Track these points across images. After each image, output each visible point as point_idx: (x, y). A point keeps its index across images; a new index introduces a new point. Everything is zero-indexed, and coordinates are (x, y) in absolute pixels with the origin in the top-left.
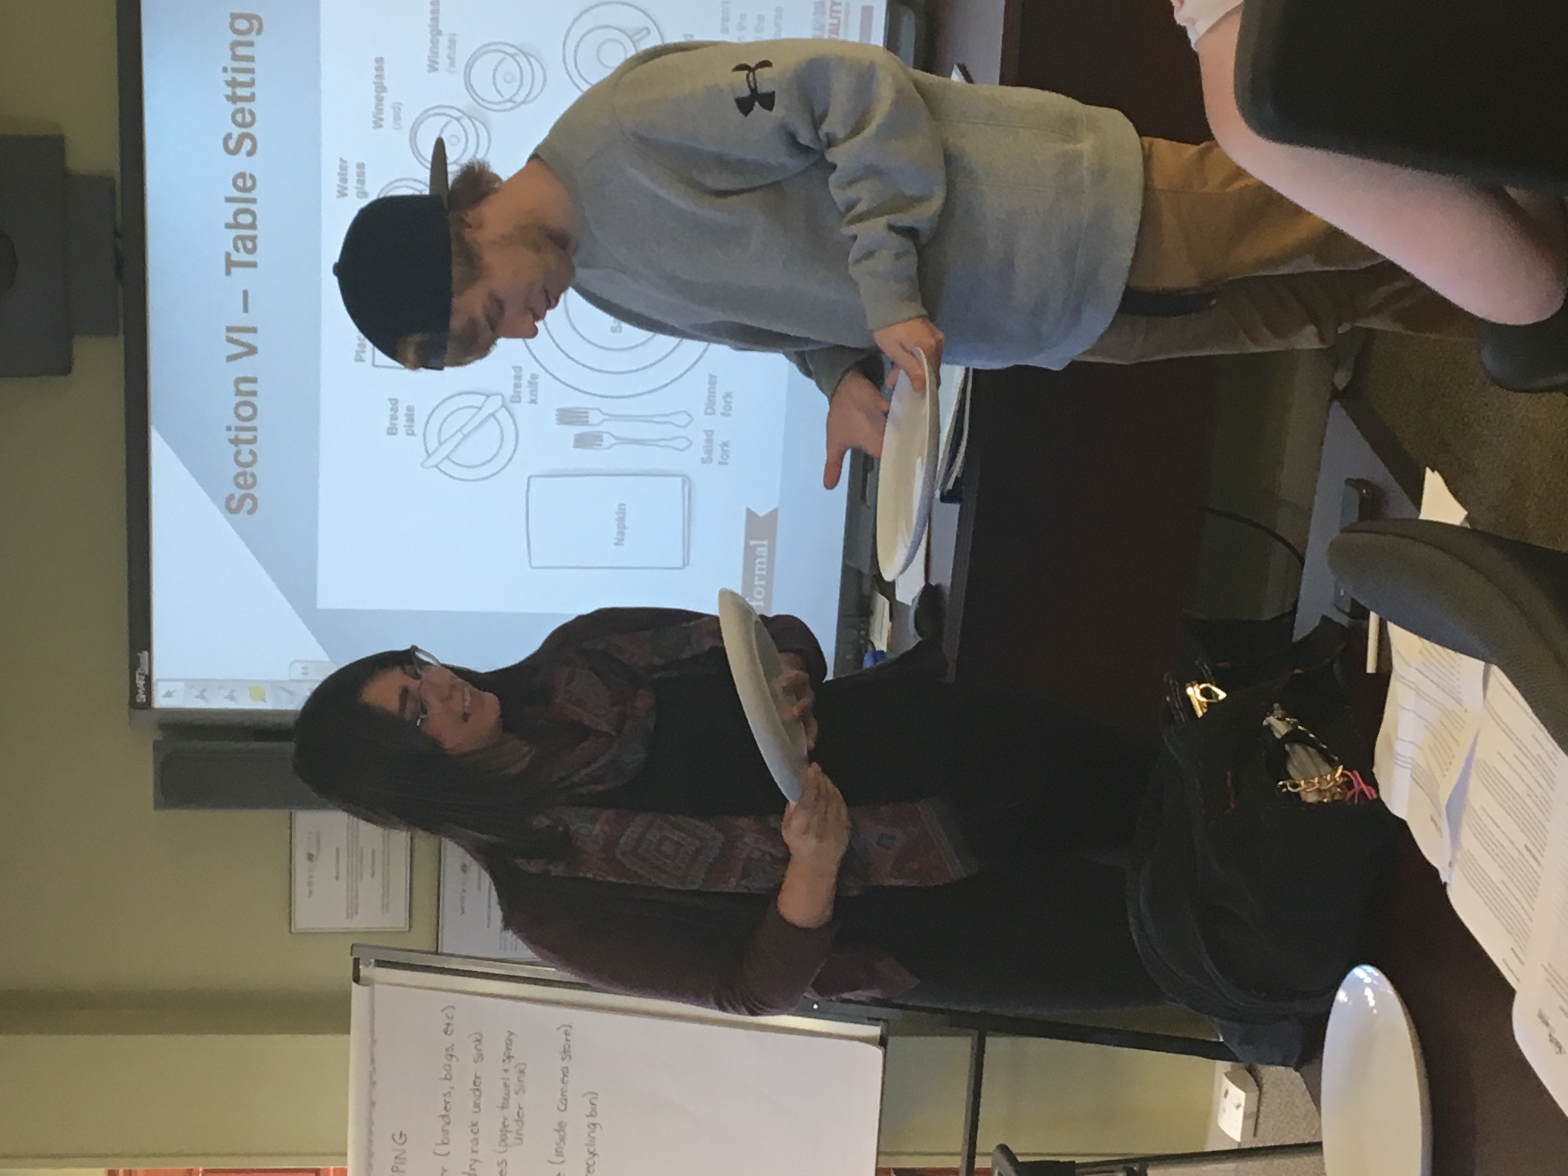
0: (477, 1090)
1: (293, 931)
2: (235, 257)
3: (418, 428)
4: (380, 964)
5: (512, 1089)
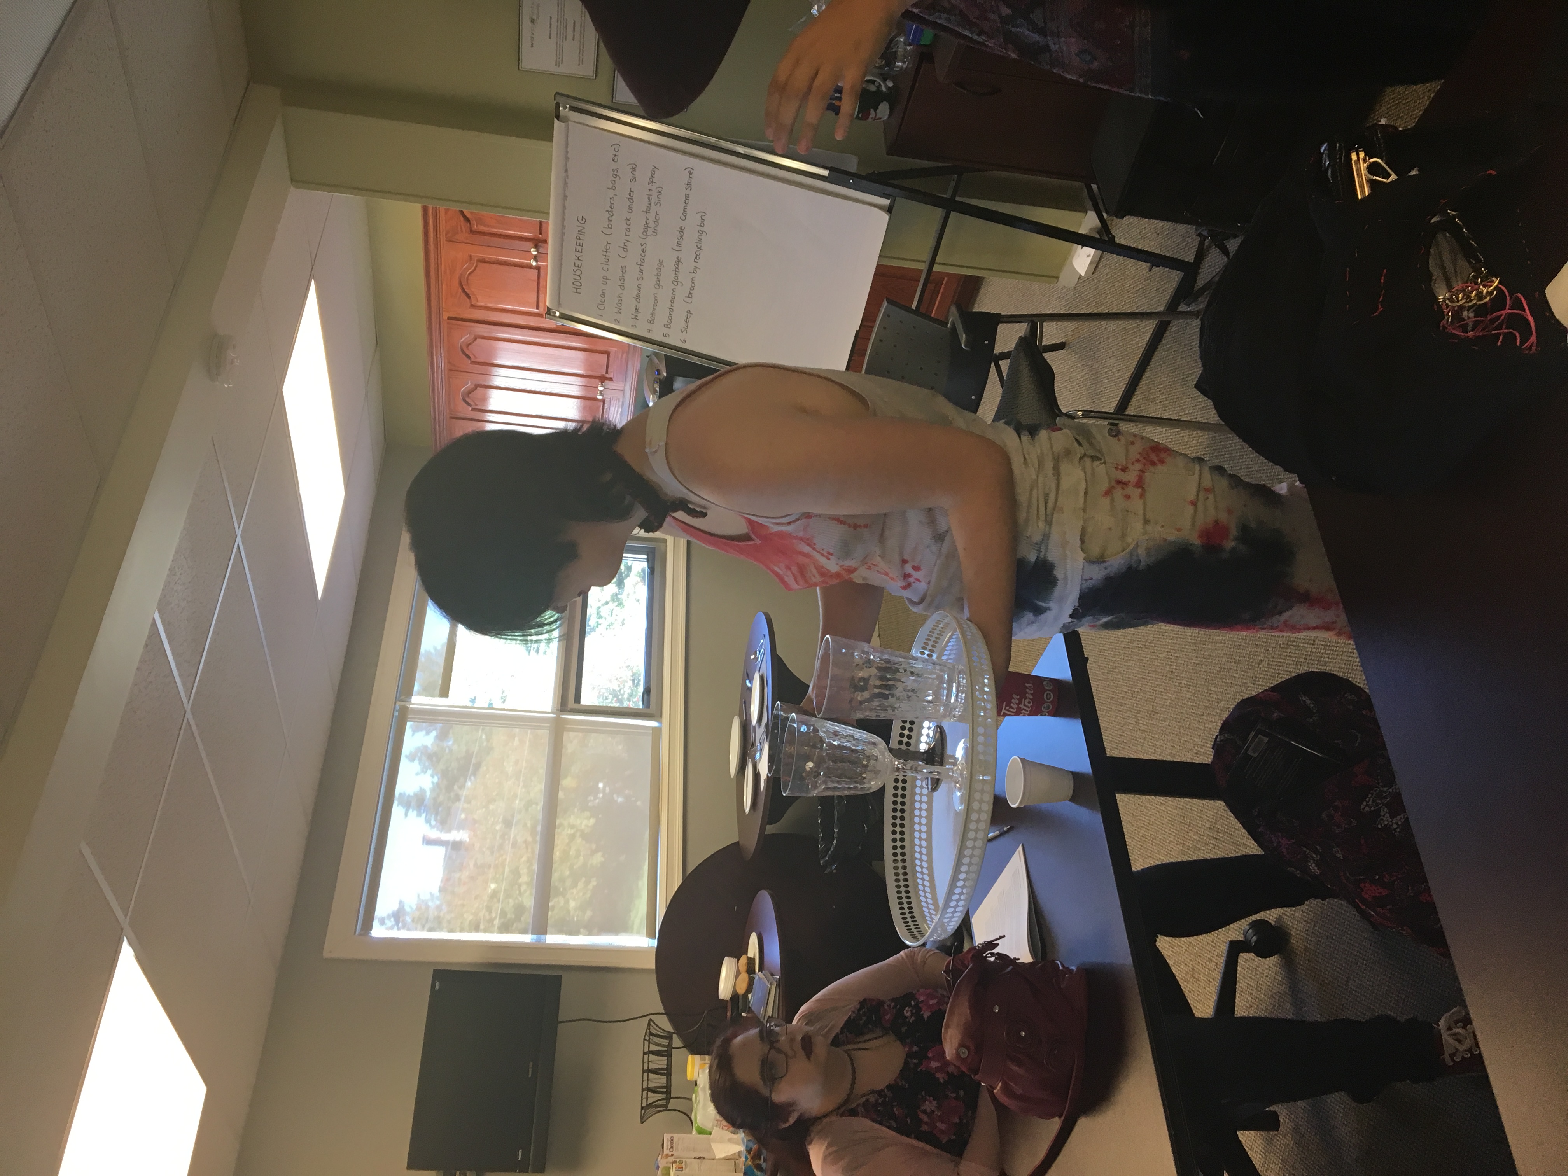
0: (631, 198)
1: (520, 68)
4: (573, 109)
5: (653, 201)
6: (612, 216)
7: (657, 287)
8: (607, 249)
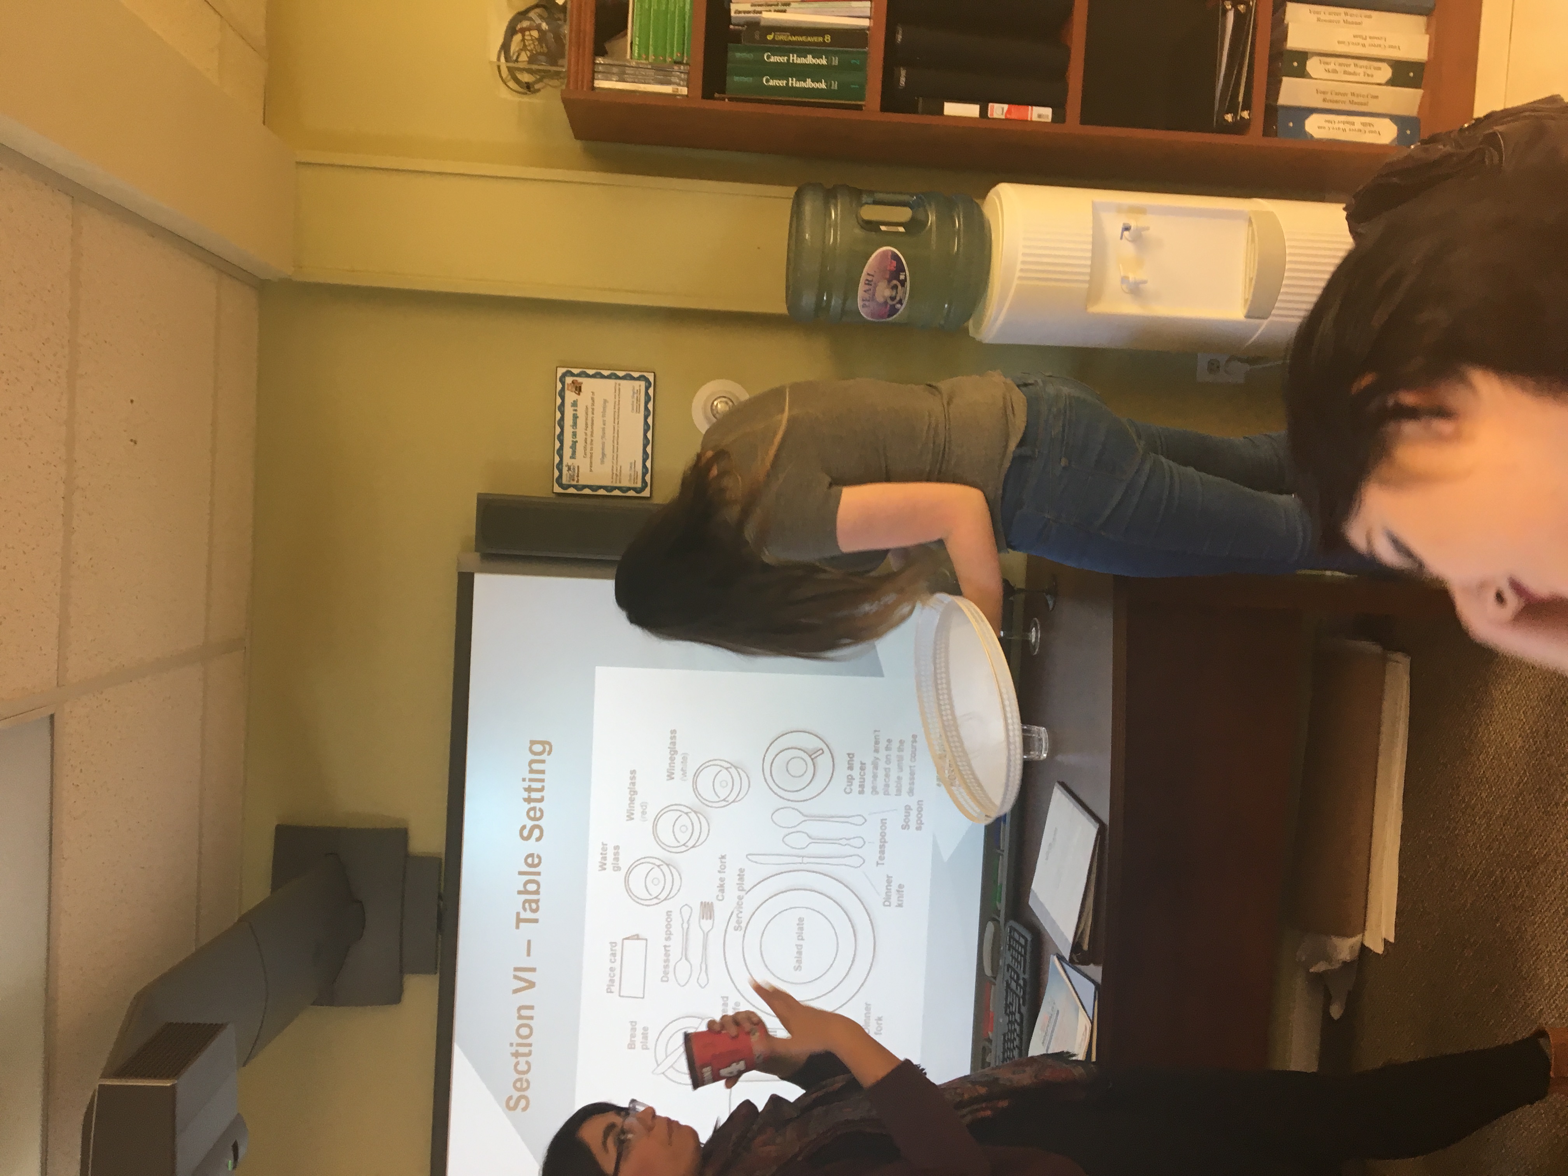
2: (523, 915)
3: (651, 1043)
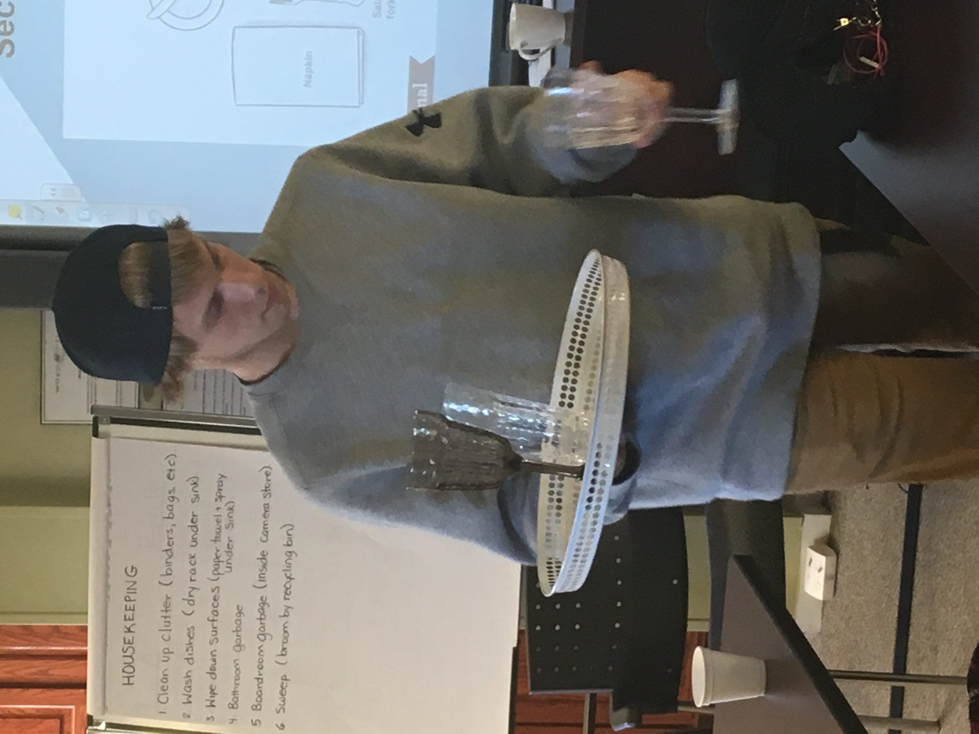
0: (195, 526)
1: (43, 422)
4: (114, 421)
5: (223, 524)
6: (170, 557)
7: (238, 648)
8: (166, 607)
